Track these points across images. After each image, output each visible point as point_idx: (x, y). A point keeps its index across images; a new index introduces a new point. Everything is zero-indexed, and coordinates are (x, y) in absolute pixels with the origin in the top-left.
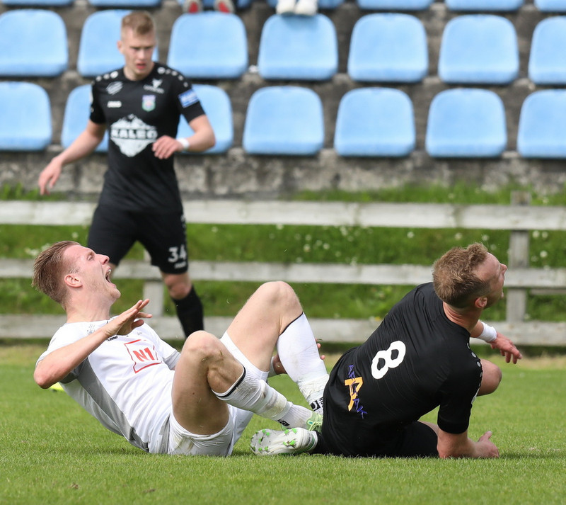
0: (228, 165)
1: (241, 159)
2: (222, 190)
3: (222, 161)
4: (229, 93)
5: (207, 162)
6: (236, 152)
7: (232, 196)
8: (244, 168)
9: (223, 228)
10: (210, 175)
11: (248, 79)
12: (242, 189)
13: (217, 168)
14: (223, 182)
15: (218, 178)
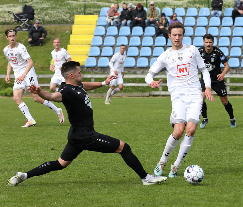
0: (239, 69)
1: (241, 68)
2: (238, 73)
3: (238, 69)
4: (239, 59)
5: (236, 69)
6: (240, 67)
7: (239, 74)
8: (241, 69)
9: (238, 78)
10: (236, 71)
11: (241, 57)
12: (241, 72)
13: (237, 70)
14: (238, 72)
15: (237, 71)
